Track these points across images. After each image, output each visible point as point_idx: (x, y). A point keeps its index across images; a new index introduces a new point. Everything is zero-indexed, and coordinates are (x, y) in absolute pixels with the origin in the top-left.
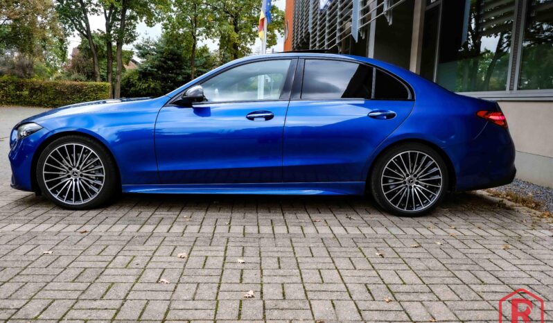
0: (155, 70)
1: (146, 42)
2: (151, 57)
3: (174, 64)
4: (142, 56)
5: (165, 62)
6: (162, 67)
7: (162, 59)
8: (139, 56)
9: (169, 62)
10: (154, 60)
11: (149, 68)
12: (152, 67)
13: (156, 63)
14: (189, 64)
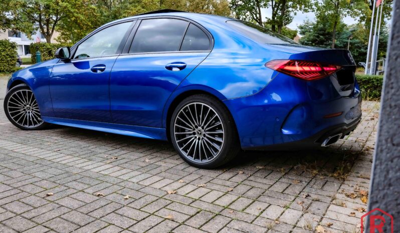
0: (310, 42)
1: (306, 23)
2: (308, 34)
3: (325, 38)
4: (303, 33)
5: (318, 37)
6: (316, 40)
7: (316, 35)
8: (301, 34)
9: (321, 37)
10: (310, 35)
11: (306, 42)
12: (308, 41)
13: (312, 37)
14: (337, 37)
